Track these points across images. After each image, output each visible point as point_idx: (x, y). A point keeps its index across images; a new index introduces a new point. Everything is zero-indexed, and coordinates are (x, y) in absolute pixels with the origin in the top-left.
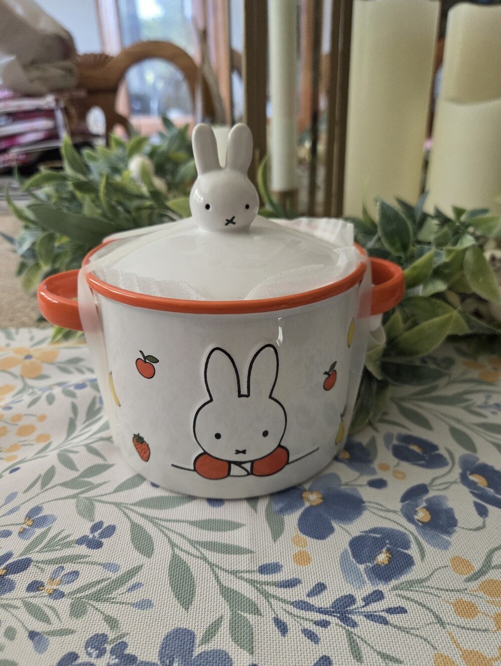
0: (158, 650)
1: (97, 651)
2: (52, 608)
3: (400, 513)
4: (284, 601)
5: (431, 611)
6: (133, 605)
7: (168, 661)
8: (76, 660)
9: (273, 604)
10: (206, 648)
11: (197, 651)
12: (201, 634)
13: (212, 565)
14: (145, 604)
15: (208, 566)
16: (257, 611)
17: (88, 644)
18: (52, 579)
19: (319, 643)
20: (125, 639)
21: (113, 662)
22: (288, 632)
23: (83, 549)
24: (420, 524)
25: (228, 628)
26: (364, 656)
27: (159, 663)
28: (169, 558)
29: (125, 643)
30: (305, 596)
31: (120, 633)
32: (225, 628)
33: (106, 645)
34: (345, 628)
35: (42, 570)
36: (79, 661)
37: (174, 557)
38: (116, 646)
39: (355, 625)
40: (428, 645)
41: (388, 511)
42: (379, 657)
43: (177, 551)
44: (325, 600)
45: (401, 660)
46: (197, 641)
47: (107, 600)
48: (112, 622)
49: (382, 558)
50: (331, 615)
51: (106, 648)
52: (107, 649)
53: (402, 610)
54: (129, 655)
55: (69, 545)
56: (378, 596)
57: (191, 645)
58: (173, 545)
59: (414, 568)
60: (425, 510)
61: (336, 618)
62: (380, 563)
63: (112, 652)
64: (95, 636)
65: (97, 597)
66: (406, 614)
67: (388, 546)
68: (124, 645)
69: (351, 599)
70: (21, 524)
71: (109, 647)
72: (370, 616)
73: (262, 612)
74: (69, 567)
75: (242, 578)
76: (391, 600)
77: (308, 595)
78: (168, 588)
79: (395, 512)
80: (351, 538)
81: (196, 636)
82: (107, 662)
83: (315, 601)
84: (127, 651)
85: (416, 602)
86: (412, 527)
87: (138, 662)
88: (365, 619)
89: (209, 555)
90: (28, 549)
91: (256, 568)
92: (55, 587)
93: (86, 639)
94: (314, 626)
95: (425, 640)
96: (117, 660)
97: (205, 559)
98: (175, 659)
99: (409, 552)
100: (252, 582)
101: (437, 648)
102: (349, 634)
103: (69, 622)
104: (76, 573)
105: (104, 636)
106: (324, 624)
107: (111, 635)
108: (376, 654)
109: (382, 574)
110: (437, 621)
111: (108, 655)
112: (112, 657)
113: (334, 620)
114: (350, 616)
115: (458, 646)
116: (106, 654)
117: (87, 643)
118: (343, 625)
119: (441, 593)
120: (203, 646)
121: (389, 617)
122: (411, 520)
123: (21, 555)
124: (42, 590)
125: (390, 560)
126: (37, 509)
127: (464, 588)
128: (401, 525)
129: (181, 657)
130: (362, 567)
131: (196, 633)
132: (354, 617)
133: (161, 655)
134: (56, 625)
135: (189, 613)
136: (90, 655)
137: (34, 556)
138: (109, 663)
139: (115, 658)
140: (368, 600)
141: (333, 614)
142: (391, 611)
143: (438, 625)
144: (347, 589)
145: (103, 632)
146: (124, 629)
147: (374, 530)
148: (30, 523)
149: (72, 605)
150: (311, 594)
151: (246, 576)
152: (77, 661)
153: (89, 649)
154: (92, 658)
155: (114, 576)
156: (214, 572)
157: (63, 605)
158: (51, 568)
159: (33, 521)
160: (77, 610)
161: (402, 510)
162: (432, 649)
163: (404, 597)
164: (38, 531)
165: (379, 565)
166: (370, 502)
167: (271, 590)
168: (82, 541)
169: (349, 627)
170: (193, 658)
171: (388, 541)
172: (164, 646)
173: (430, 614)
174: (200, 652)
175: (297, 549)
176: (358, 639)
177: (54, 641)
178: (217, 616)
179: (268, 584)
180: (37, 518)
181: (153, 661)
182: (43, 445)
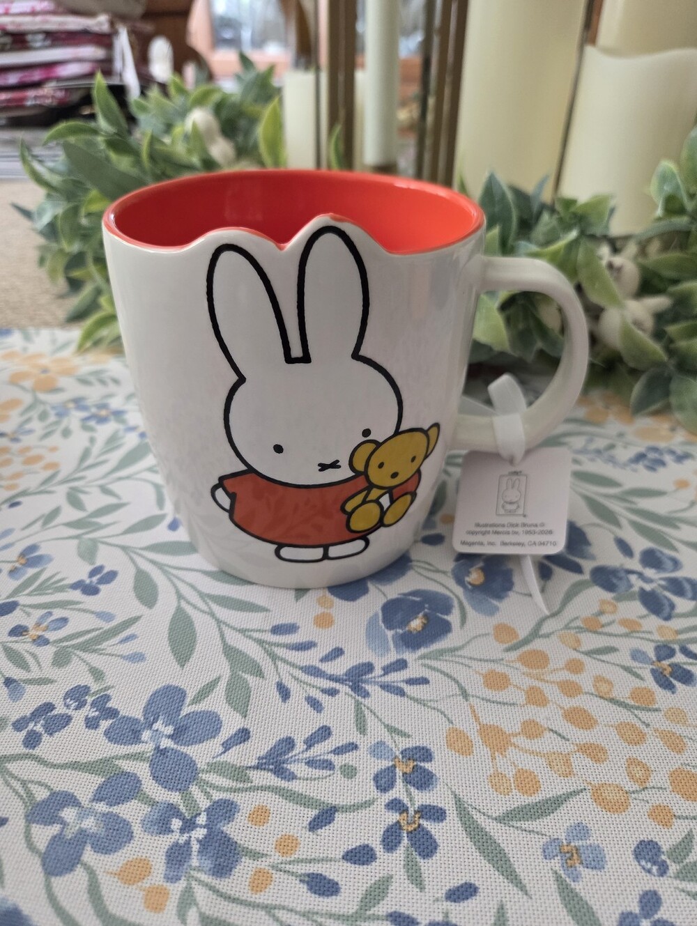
0: (143, 706)
1: (77, 703)
2: (34, 656)
3: (450, 574)
4: (293, 665)
5: (457, 682)
6: (122, 657)
7: (152, 718)
8: (52, 711)
9: (279, 667)
10: (196, 709)
11: (186, 710)
12: (194, 694)
13: (219, 622)
14: (137, 658)
15: (213, 622)
16: (259, 673)
17: (67, 695)
18: (38, 625)
19: (323, 712)
20: (109, 691)
21: (93, 715)
22: (290, 699)
23: (76, 595)
24: (470, 587)
25: (224, 689)
26: (369, 729)
27: (142, 719)
28: (172, 611)
29: (109, 696)
30: (318, 661)
31: (105, 686)
32: (221, 689)
33: (87, 697)
34: (355, 698)
35: (28, 614)
36: (55, 712)
37: (179, 610)
38: (98, 698)
39: (366, 695)
40: (444, 718)
41: (437, 571)
42: (386, 730)
43: (183, 604)
44: (339, 667)
45: (410, 733)
46: (188, 700)
47: (95, 651)
48: (97, 674)
49: (416, 624)
50: (343, 683)
51: (87, 700)
52: (88, 701)
53: (424, 681)
54: (111, 708)
55: (61, 589)
56: (401, 665)
57: (180, 704)
58: (180, 596)
59: (450, 635)
60: (480, 571)
61: (347, 687)
62: (412, 630)
63: (93, 704)
64: (76, 687)
65: (85, 647)
66: (428, 686)
67: (426, 610)
68: (108, 698)
69: (369, 667)
70: (14, 562)
71: (90, 699)
72: (386, 687)
73: (265, 674)
74: (58, 613)
75: (250, 637)
76: (414, 670)
77: (322, 660)
78: (166, 642)
79: (444, 573)
80: (386, 600)
81: (187, 695)
82: (86, 714)
83: (329, 668)
84: (109, 705)
85: (442, 672)
86: (459, 591)
87: (119, 716)
88: (380, 689)
89: (216, 608)
90: (17, 591)
91: (269, 627)
92: (40, 633)
93: (67, 690)
94: (321, 693)
95: (442, 713)
96: (97, 713)
97: (212, 615)
98: (160, 717)
99: (448, 618)
100: (261, 642)
101: (454, 722)
102: (358, 704)
103: (49, 671)
104: (64, 621)
105: (85, 690)
106: (332, 693)
107: (94, 687)
108: (383, 726)
109: (411, 641)
110: (460, 693)
111: (88, 707)
112: (92, 710)
113: (344, 689)
114: (363, 685)
115: (477, 719)
116: (86, 707)
117: (66, 694)
118: (354, 695)
119: (473, 664)
120: (194, 706)
121: (408, 689)
122: (460, 581)
123: (8, 597)
124: (26, 635)
125: (424, 626)
126: (33, 548)
127: (501, 657)
128: (447, 588)
129: (167, 715)
130: (390, 634)
131: (187, 692)
132: (368, 687)
133: (146, 711)
134: (35, 673)
135: (184, 671)
136: (68, 706)
137: (22, 599)
138: (87, 716)
139: (96, 711)
140: (387, 670)
141: (345, 682)
142: (411, 682)
143: (461, 697)
144: (367, 656)
145: (86, 684)
146: (109, 681)
147: (414, 593)
148: (23, 561)
149: (56, 654)
150: (325, 659)
151: (256, 635)
152: (53, 712)
153: (69, 700)
154: (71, 710)
155: (107, 626)
156: (220, 629)
157: (47, 653)
158: (38, 613)
159: (28, 559)
160: (61, 659)
161: (453, 571)
162: (447, 723)
163: (430, 667)
164: (31, 572)
165: (411, 632)
166: (418, 561)
167: (280, 652)
168: (78, 585)
169: (360, 697)
170: (180, 717)
171: (427, 606)
172: (151, 702)
173: (455, 686)
174: (188, 712)
175: (320, 610)
176: (366, 710)
177: (30, 689)
178: (214, 676)
179: (278, 645)
180: (31, 557)
181: (136, 717)
182: (48, 473)
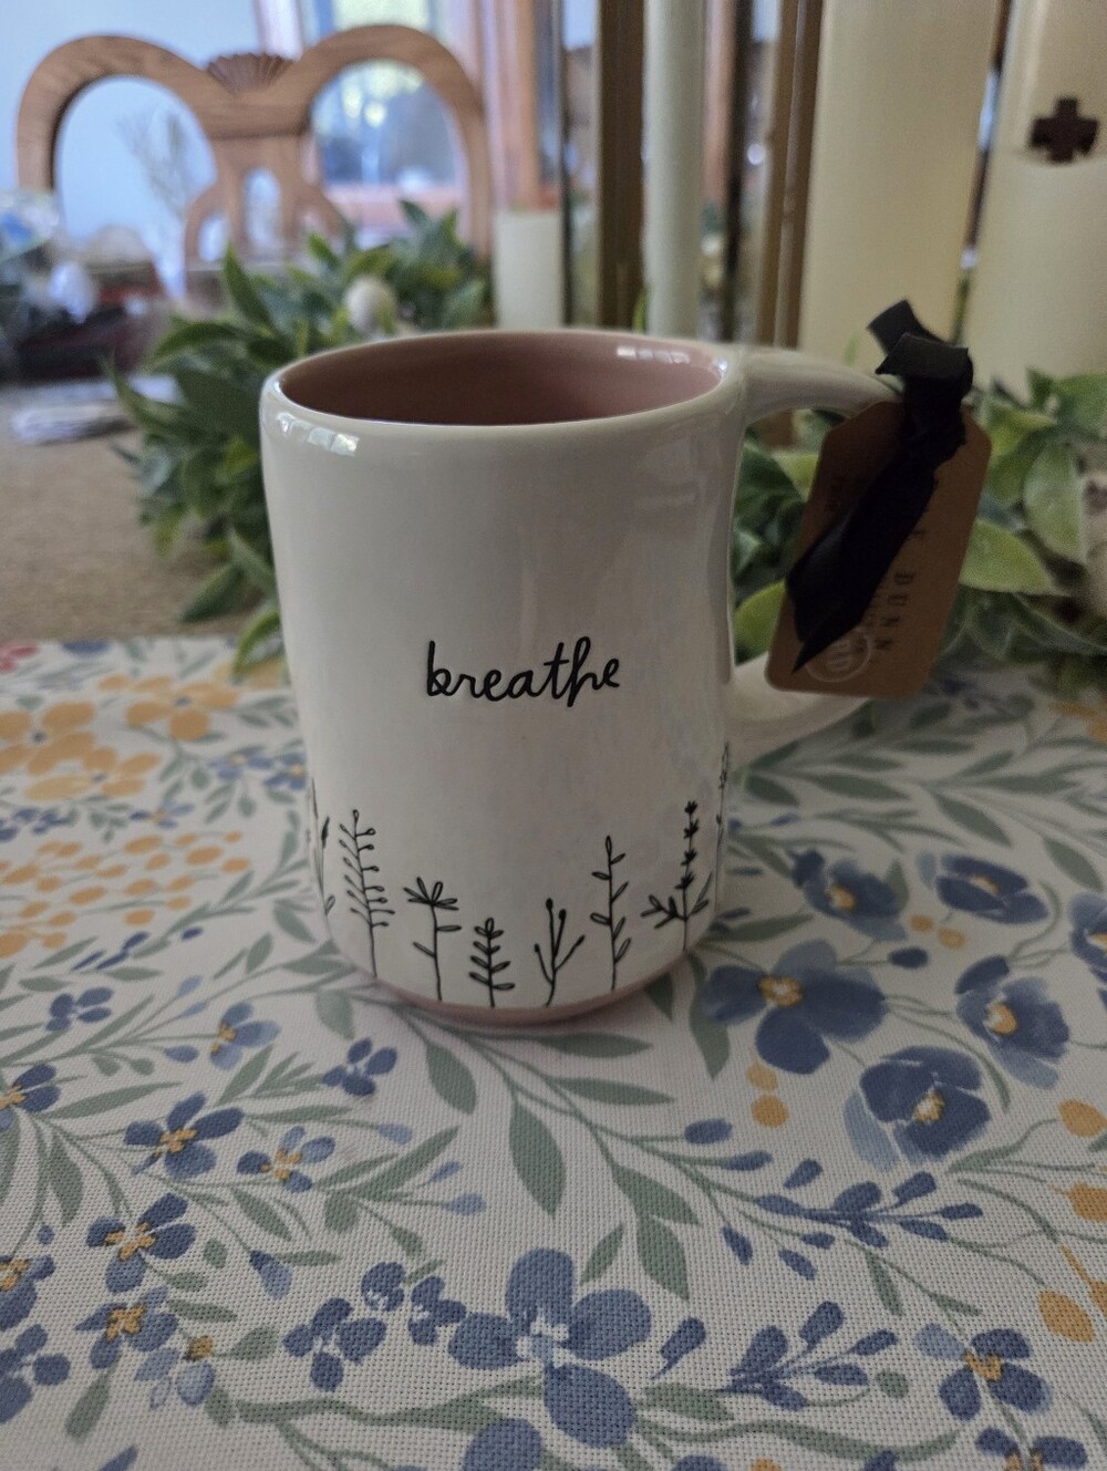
0: (503, 1292)
1: (386, 1298)
2: (288, 1207)
3: (955, 1017)
4: (742, 1196)
5: (1028, 1209)
6: (446, 1206)
7: (525, 1313)
8: (347, 1314)
9: (719, 1202)
10: (597, 1288)
11: (580, 1292)
12: (585, 1260)
13: (592, 1127)
14: (470, 1205)
15: (584, 1129)
16: (687, 1215)
17: (366, 1284)
18: (284, 1151)
19: (816, 1277)
20: (437, 1271)
21: (420, 1317)
22: (754, 1257)
23: (336, 1096)
24: (996, 1038)
25: (635, 1249)
26: (905, 1302)
27: (508, 1316)
28: (507, 1114)
29: (439, 1280)
30: (781, 1186)
31: (427, 1261)
32: (629, 1249)
33: (401, 1286)
34: (864, 1249)
35: (264, 1133)
36: (353, 1317)
37: (518, 1111)
38: (421, 1286)
39: (881, 1242)
40: (1026, 1276)
41: (933, 1013)
42: (934, 1303)
43: (522, 1100)
44: (819, 1195)
45: (978, 1307)
46: (578, 1273)
47: (394, 1198)
48: (409, 1241)
49: (927, 1108)
50: (834, 1223)
51: (402, 1291)
52: (406, 1292)
53: (971, 1211)
54: (447, 1302)
55: (309, 1085)
56: (923, 1184)
57: (567, 1282)
58: (514, 1088)
59: (990, 1125)
60: (1004, 1008)
61: (844, 1229)
62: (923, 1119)
63: (415, 1298)
64: (377, 1267)
65: (376, 1191)
66: (980, 1219)
67: (937, 1083)
68: (437, 1283)
69: (870, 1192)
70: (213, 1036)
71: (408, 1290)
72: (911, 1225)
73: (699, 1217)
74: (314, 1130)
75: (654, 1152)
76: (949, 1191)
77: (788, 1185)
78: (512, 1172)
79: (945, 1014)
80: (863, 1070)
81: (574, 1265)
82: (407, 1318)
83: (804, 1196)
84: (444, 1296)
85: (998, 1193)
86: (981, 1045)
87: (467, 1315)
88: (901, 1230)
89: (581, 1103)
90: (234, 1090)
91: (680, 1131)
92: (291, 1167)
93: (362, 1274)
94: (803, 1244)
95: (1021, 1266)
96: (426, 1314)
97: (579, 1116)
98: (539, 1309)
99: (979, 1094)
100: (675, 1160)
101: (1045, 1281)
102: (873, 1261)
103: (324, 1241)
104: (328, 1143)
105: (396, 1270)
106: (823, 1241)
107: (410, 1266)
108: (927, 1298)
109: (931, 1140)
110: (1040, 1229)
111: (407, 1304)
112: (416, 1308)
113: (840, 1233)
114: (871, 1225)
115: (1083, 1274)
116: (404, 1303)
117: (364, 1282)
118: (859, 1242)
119: (1045, 1174)
120: (591, 1282)
121: (949, 1226)
122: (978, 1029)
123: (223, 1100)
124: (267, 1171)
125: (943, 1111)
126: (239, 1011)
127: (1089, 1162)
128: (960, 1042)
129: (549, 1304)
130: (888, 1128)
131: (573, 1258)
132: (883, 1228)
133: (511, 1301)
134: (300, 1244)
135: (557, 1220)
136: (373, 1305)
137: (247, 1105)
138: (411, 1320)
139: (424, 1310)
140: (905, 1193)
141: (838, 1222)
142: (951, 1213)
143: (1044, 1236)
144: (865, 1173)
145: (393, 1260)
146: (433, 1251)
147: (910, 1053)
148: (230, 1034)
149: (328, 1205)
150: (792, 1182)
151: (663, 1147)
152: (349, 1317)
153: (370, 1293)
154: (379, 1312)
155: (404, 1151)
156: (599, 1141)
157: (312, 1205)
158: (280, 1131)
159: (236, 1031)
160: (340, 1216)
161: (959, 1009)
162: (1035, 1285)
163: (975, 1185)
164: (248, 1054)
165: (922, 1123)
166: (896, 997)
167: (714, 1174)
168: (334, 1077)
169: (872, 1248)
170: (573, 1305)
171: (935, 1074)
172: (515, 1284)
173: (1027, 1217)
174: (585, 1295)
175: (757, 1094)
176: (890, 1270)
177: (300, 1275)
178: (611, 1226)
179: (707, 1162)
180: (240, 1028)
181: (497, 1313)
